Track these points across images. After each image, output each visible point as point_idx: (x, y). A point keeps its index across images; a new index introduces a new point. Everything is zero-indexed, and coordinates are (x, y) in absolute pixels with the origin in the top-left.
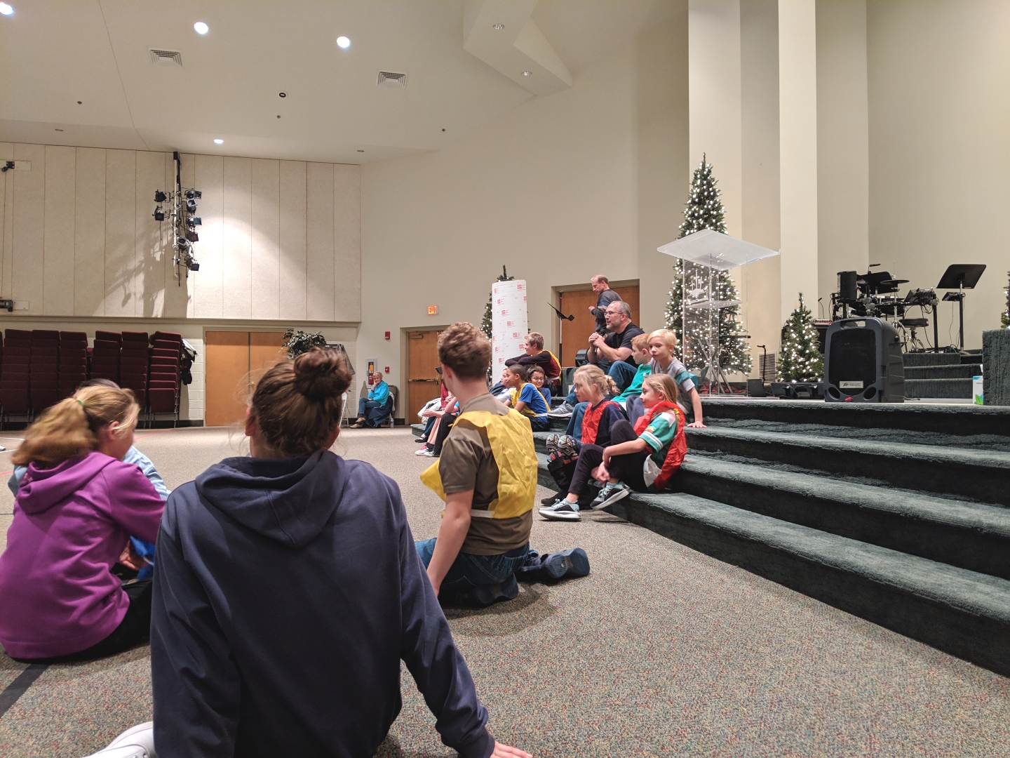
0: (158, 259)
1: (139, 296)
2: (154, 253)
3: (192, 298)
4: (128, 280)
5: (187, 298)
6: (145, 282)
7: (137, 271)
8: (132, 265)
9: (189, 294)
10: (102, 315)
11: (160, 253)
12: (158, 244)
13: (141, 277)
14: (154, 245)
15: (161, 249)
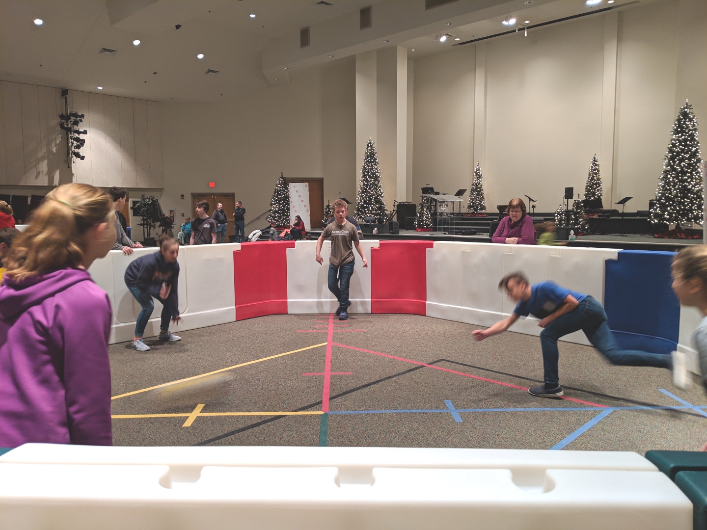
0: (55, 151)
1: (45, 173)
2: (52, 148)
3: (75, 174)
4: (38, 163)
5: (72, 175)
6: (48, 165)
7: (43, 159)
8: (40, 155)
9: (73, 172)
10: (24, 184)
11: (55, 148)
12: (54, 143)
13: (45, 162)
14: (52, 143)
15: (56, 146)
